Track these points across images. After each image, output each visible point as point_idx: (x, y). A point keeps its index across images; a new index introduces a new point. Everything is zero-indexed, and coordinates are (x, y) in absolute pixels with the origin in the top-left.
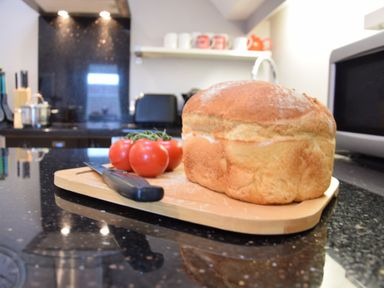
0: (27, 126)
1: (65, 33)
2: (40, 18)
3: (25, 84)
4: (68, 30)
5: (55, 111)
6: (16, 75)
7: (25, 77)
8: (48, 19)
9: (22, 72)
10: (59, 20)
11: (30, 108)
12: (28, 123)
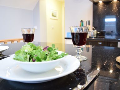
0: (90, 37)
1: (101, 7)
2: (93, 4)
3: (89, 24)
4: (102, 7)
5: (99, 33)
6: (87, 22)
7: (89, 22)
8: (95, 4)
9: (88, 21)
10: (99, 4)
11: (91, 32)
12: (90, 36)
